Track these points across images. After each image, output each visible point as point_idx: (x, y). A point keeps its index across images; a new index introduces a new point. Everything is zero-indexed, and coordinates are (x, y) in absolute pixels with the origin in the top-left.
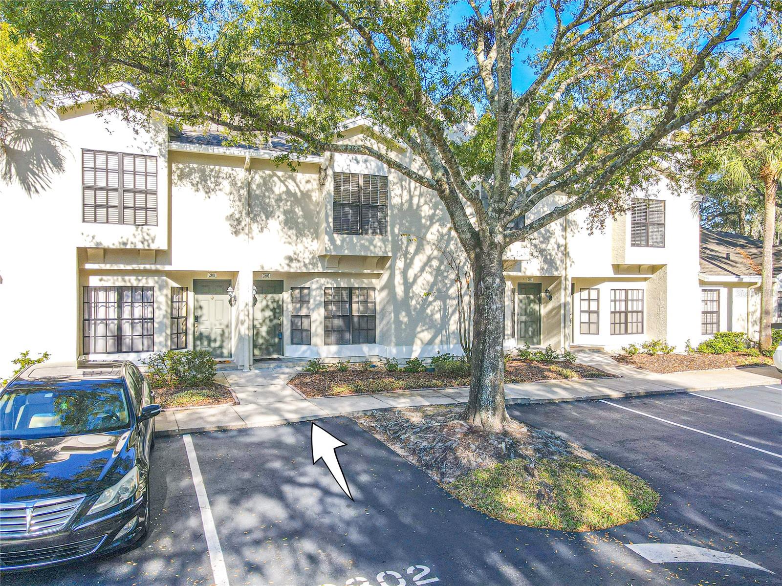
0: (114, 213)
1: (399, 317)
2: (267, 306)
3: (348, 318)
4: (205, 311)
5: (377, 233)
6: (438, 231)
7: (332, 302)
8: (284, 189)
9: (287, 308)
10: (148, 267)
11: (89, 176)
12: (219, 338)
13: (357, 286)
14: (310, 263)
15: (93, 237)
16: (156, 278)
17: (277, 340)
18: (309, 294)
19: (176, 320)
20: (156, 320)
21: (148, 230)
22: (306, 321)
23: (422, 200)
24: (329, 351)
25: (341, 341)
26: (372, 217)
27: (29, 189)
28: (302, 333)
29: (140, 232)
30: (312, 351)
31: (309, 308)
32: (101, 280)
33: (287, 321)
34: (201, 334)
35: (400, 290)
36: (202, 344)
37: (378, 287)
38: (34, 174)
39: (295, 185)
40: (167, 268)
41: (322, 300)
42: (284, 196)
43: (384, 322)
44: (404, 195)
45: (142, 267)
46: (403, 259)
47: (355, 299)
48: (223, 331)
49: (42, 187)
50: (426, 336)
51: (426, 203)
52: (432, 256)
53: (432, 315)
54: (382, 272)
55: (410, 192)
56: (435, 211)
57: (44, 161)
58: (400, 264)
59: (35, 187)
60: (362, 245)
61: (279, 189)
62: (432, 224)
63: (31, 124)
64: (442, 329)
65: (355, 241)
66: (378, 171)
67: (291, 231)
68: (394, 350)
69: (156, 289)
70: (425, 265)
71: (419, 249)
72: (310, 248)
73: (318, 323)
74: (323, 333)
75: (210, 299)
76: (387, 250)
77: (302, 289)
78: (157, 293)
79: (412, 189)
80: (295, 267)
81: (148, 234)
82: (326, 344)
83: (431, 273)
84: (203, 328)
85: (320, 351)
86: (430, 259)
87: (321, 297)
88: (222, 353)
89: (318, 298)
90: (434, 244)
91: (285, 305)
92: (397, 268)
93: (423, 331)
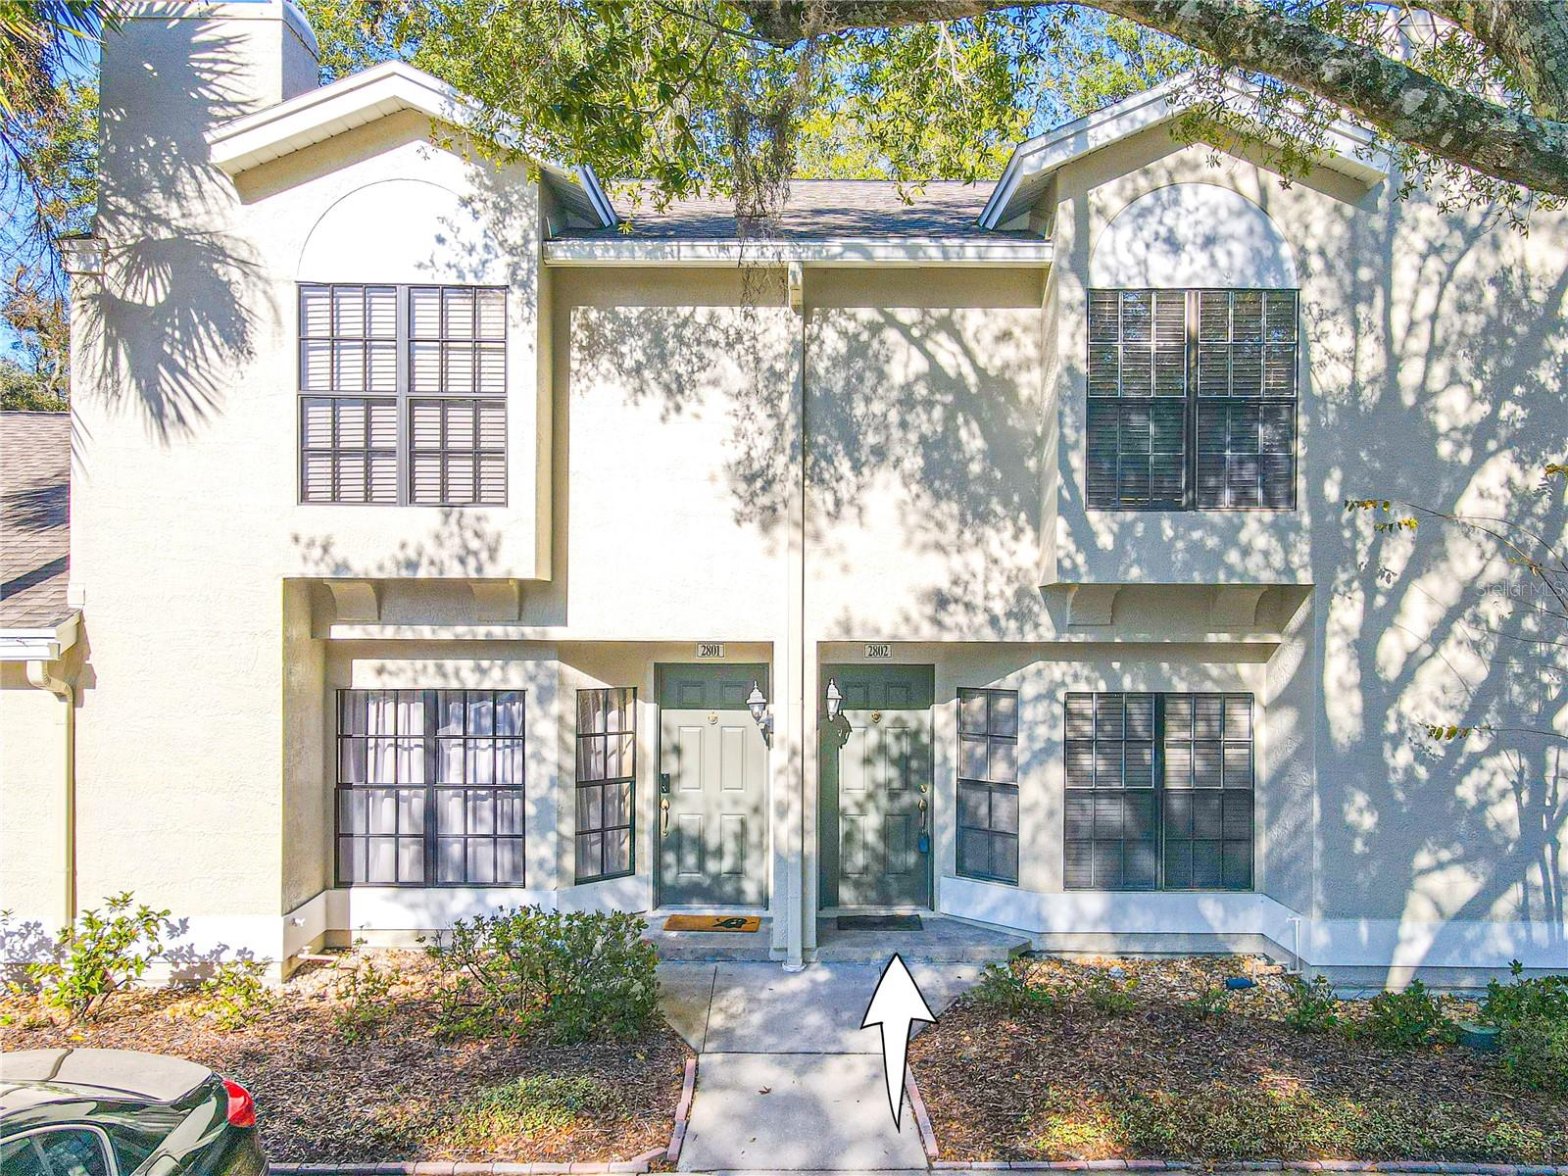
0: (387, 471)
1: (1340, 812)
2: (882, 749)
3: (1151, 799)
4: (690, 759)
5: (1253, 502)
6: (1509, 483)
7: (1090, 744)
8: (919, 364)
9: (946, 759)
10: (498, 632)
11: (319, 361)
12: (730, 846)
13: (1181, 687)
14: (1009, 615)
15: (325, 549)
16: (530, 664)
17: (912, 859)
18: (1014, 715)
19: (599, 789)
20: (530, 793)
21: (479, 519)
22: (1003, 806)
23: (1439, 371)
24: (1079, 915)
25: (1121, 880)
26: (1237, 443)
27: (159, 415)
28: (991, 844)
29: (455, 528)
30: (1021, 909)
31: (1012, 762)
32: (380, 671)
33: (947, 797)
34: (678, 830)
35: (1344, 713)
36: (680, 860)
37: (1264, 694)
38: (173, 368)
39: (955, 348)
40: (555, 633)
41: (1058, 735)
42: (921, 390)
43: (1288, 821)
44: (1361, 356)
45: (481, 632)
46: (1359, 596)
47: (1174, 733)
48: (743, 823)
49: (196, 407)
50: (1459, 885)
51: (1454, 379)
52: (1481, 584)
53: (1483, 805)
54: (1275, 638)
55: (1387, 341)
56: (1496, 407)
57: (201, 330)
58: (1347, 613)
59: (175, 406)
60: (1195, 548)
61: (904, 365)
62: (1481, 458)
63: (167, 223)
64: (1529, 862)
65: (1169, 532)
66: (1259, 275)
67: (944, 506)
68: (1321, 936)
69: (530, 698)
70: (1453, 614)
71: (1427, 556)
72: (1007, 562)
73: (1040, 815)
74: (1058, 848)
75: (707, 723)
76: (1296, 560)
77: (993, 695)
78: (533, 711)
79: (1398, 331)
80: (960, 626)
81: (477, 534)
82: (1069, 886)
83: (1476, 646)
84: (683, 815)
85: (1048, 910)
86: (1471, 594)
87: (1053, 727)
88: (740, 892)
89: (1042, 731)
90: (1490, 535)
91: (937, 747)
92: (1332, 626)
93: (1441, 866)
